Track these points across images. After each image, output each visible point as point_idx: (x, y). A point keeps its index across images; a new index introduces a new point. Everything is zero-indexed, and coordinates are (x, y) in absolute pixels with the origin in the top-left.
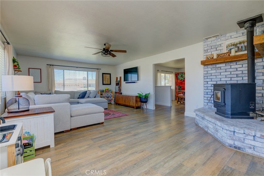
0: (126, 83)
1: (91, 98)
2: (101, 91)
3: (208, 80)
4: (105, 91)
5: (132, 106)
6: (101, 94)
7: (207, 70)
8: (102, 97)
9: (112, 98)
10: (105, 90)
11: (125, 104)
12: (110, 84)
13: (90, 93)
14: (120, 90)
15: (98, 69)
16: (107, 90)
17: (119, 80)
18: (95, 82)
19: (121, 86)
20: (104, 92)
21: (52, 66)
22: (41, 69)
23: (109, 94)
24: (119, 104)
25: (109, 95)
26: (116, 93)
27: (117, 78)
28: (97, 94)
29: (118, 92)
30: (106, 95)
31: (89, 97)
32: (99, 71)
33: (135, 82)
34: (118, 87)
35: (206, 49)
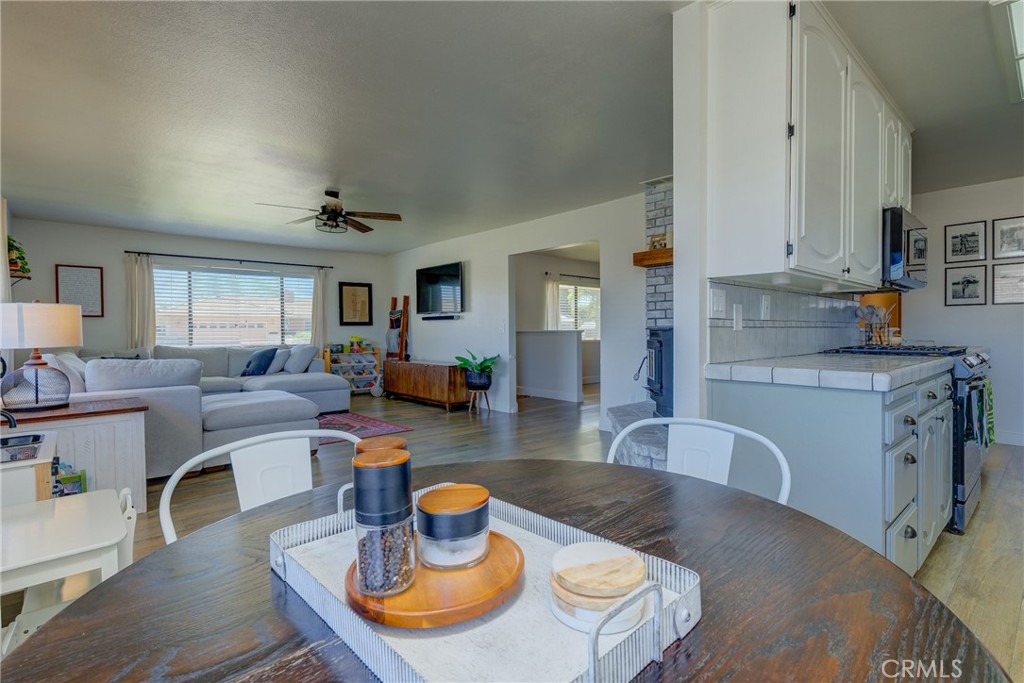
0: (424, 319)
1: (289, 373)
2: (335, 349)
3: (657, 314)
4: (347, 350)
5: (438, 401)
6: (334, 361)
7: (654, 281)
8: (337, 371)
9: (375, 374)
10: (347, 344)
11: (415, 394)
12: (370, 323)
13: (289, 355)
14: (404, 344)
15: (322, 267)
16: (355, 344)
17: (400, 307)
18: (311, 317)
19: (407, 330)
20: (345, 352)
21: (144, 258)
22: (101, 269)
23: (366, 360)
24: (399, 397)
25: (365, 363)
26: (389, 355)
27: (395, 301)
28: (312, 360)
29: (398, 351)
30: (353, 364)
31: (282, 370)
32: (326, 275)
33: (452, 318)
34: (396, 331)
35: (651, 215)
